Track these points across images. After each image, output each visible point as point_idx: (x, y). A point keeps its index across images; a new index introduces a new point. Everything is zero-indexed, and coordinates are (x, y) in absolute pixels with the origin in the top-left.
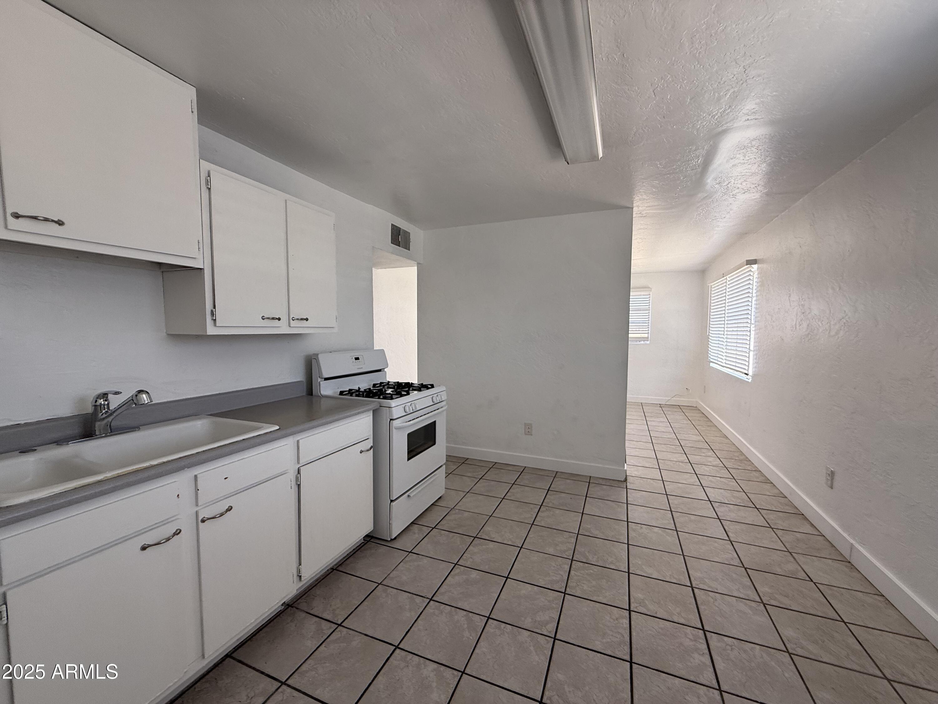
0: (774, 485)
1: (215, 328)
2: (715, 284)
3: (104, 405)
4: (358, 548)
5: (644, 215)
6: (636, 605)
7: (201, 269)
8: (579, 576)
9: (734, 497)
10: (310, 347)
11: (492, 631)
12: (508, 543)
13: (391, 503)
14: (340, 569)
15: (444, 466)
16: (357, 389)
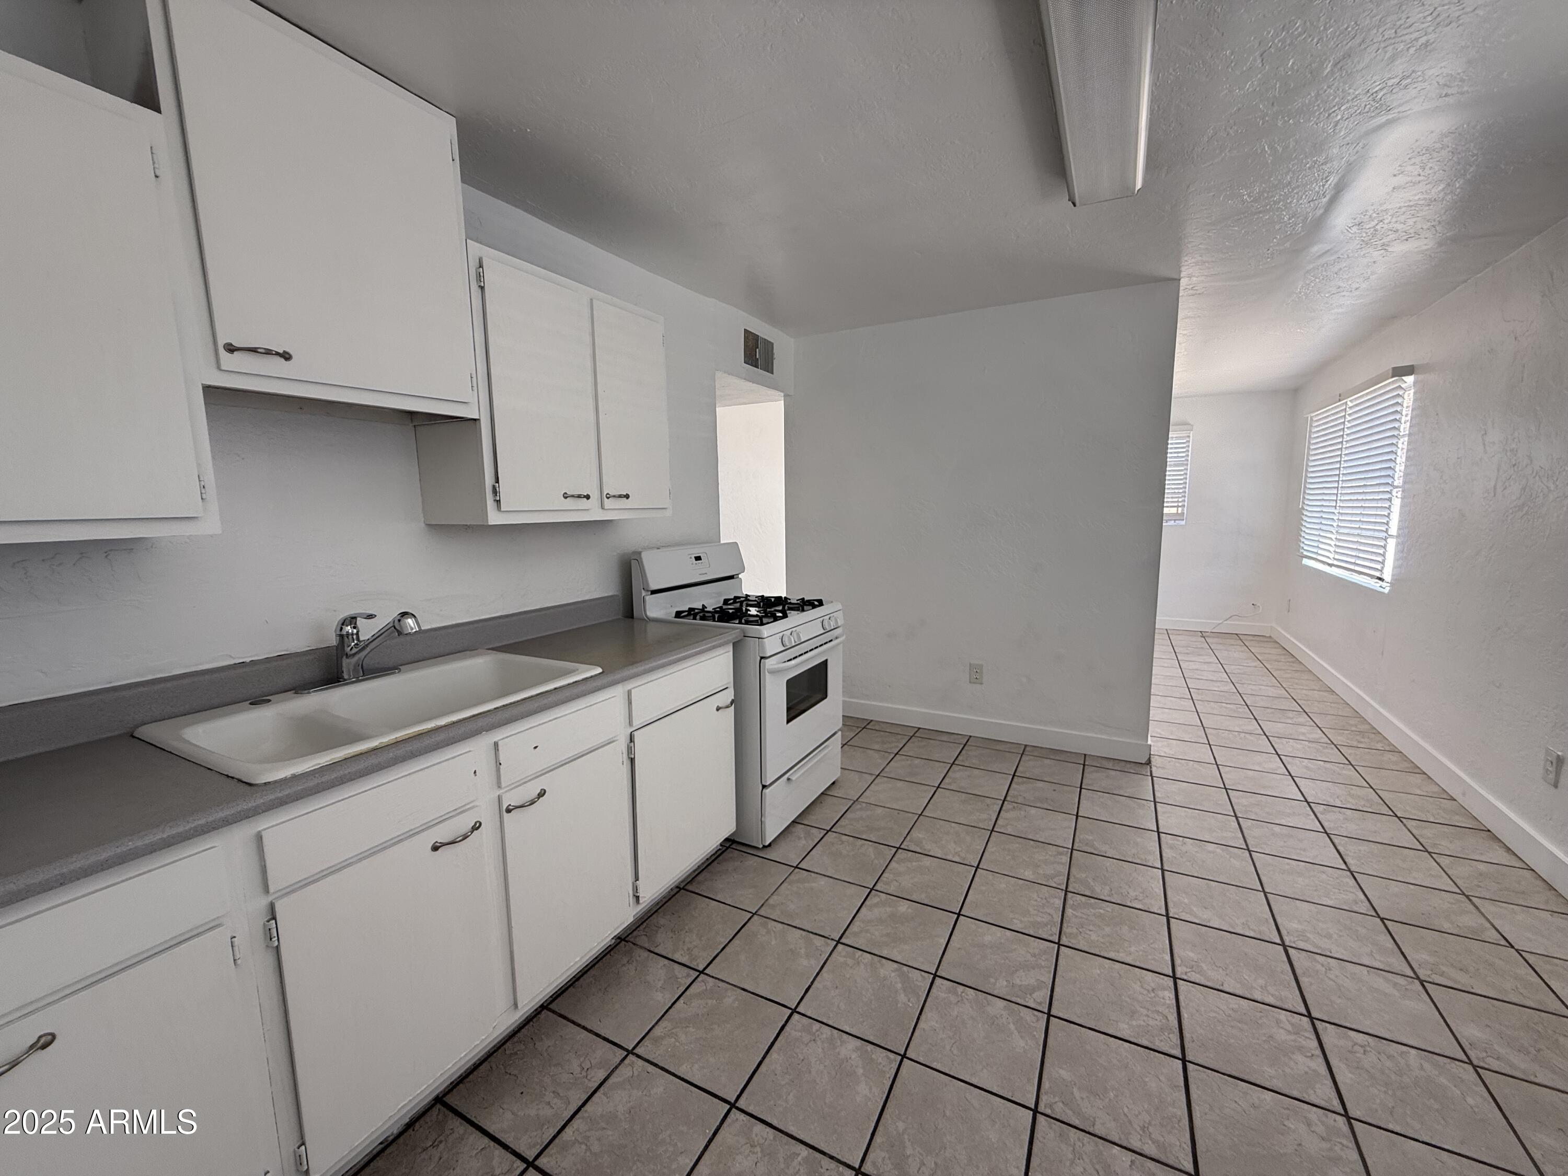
0: (1429, 778)
1: (501, 515)
2: (1318, 415)
3: (352, 634)
4: (713, 858)
5: (1198, 292)
6: (1185, 969)
7: (475, 420)
8: (1081, 918)
9: (1352, 796)
10: (629, 540)
11: (943, 995)
12: (954, 860)
13: (764, 791)
14: (690, 887)
15: (840, 733)
16: (701, 607)
